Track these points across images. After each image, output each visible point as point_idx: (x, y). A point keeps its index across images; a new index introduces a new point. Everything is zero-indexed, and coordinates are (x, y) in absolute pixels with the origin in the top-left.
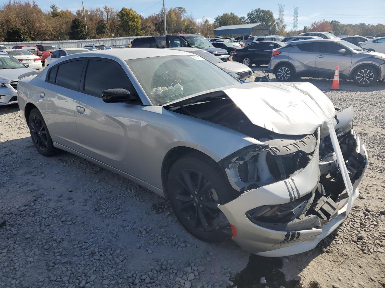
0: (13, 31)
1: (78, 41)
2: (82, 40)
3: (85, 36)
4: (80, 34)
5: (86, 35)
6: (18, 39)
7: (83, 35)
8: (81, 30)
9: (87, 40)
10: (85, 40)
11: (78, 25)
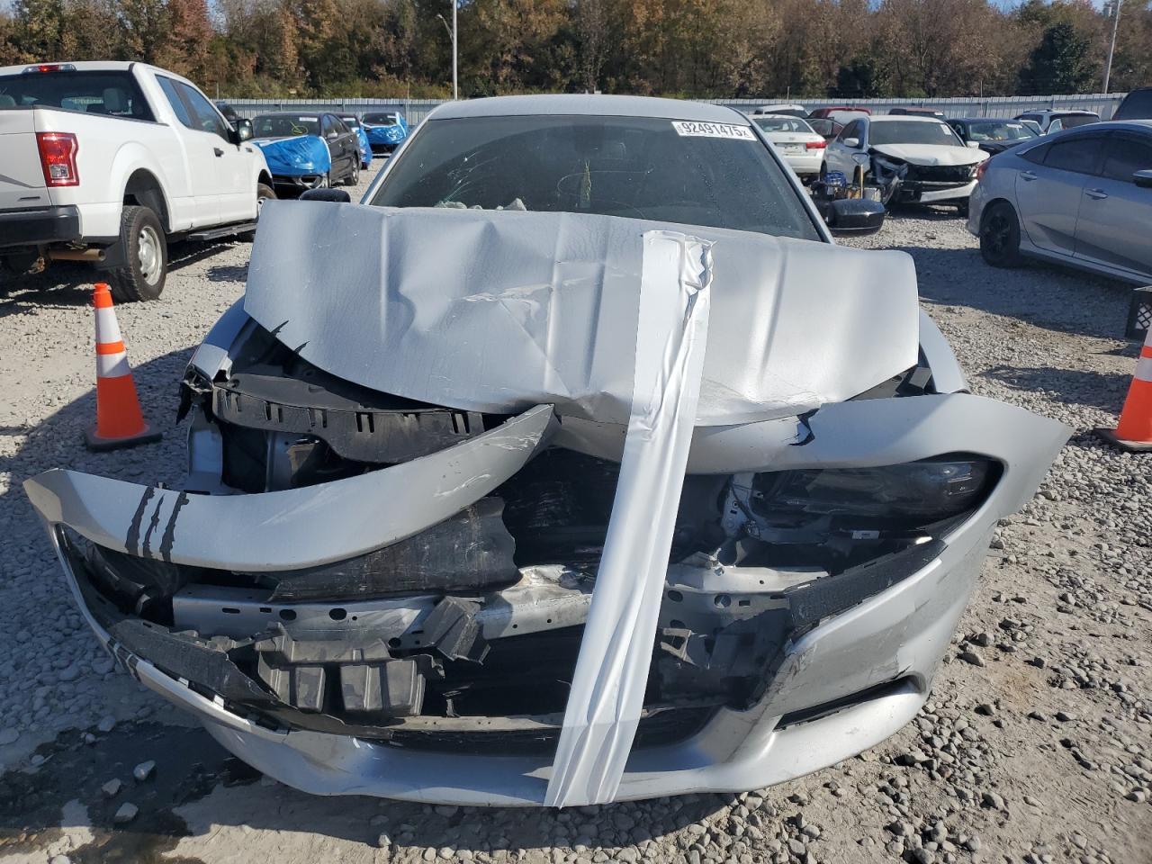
0: (855, 69)
1: (1043, 98)
2: (1056, 97)
3: (1073, 84)
4: (1057, 76)
5: (1078, 81)
6: (860, 92)
7: (1069, 78)
8: (1065, 63)
9: (1077, 97)
10: (1070, 97)
11: (1061, 46)
